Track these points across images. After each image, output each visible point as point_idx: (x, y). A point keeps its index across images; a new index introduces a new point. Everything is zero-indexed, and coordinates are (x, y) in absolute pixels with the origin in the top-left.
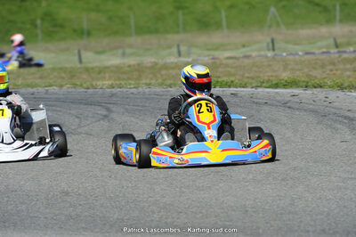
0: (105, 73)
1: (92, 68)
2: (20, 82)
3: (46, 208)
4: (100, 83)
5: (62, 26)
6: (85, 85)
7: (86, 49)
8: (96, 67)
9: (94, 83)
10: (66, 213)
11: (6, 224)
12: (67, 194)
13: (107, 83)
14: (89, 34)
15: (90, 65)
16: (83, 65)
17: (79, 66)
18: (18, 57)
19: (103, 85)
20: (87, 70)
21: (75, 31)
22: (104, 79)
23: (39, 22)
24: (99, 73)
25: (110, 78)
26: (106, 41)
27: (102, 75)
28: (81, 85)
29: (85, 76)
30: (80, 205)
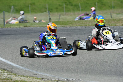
0: (120, 21)
1: (116, 19)
2: (90, 24)
3: (100, 67)
4: (118, 24)
5: (105, 5)
6: (113, 25)
7: (113, 13)
8: (117, 19)
9: (116, 24)
10: (107, 69)
11: (87, 73)
12: (107, 62)
13: (121, 24)
14: (114, 7)
15: (115, 18)
16: (112, 18)
17: (111, 18)
18: (93, 15)
19: (119, 25)
20: (114, 20)
21: (109, 6)
22: (119, 23)
23: (97, 3)
24: (118, 21)
25: (122, 23)
26: (120, 10)
27: (119, 21)
28: (112, 25)
29: (113, 22)
30: (112, 66)
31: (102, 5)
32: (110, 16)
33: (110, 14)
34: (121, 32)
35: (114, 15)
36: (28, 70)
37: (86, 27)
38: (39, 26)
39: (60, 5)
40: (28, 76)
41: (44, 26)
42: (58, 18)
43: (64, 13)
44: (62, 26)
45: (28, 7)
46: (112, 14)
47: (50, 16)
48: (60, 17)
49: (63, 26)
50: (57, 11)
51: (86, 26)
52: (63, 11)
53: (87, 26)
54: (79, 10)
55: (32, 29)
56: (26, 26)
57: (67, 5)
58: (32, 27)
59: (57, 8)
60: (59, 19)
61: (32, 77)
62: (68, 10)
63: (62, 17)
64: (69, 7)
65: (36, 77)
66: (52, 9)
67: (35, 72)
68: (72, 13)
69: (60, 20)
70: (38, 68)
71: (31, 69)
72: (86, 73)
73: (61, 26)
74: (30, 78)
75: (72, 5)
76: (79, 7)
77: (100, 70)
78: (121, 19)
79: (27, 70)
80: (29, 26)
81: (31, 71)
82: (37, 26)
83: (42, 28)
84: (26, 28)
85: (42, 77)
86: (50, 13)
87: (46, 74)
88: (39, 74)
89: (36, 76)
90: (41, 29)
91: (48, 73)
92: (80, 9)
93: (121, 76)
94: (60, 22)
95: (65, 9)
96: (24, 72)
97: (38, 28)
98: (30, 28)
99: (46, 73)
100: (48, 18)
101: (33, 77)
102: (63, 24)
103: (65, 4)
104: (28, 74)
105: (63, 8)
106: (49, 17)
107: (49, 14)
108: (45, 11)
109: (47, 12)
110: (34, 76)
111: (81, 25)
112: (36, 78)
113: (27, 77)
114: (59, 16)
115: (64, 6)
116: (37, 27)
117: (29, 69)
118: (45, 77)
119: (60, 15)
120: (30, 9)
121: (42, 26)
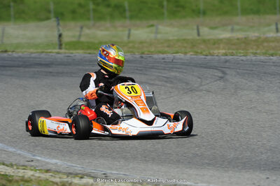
31: (177, 6)
32: (196, 31)
33: (195, 27)
34: (224, 69)
35: (205, 31)
36: (14, 150)
37: (143, 56)
38: (35, 51)
39: (80, 5)
40: (14, 163)
41: (47, 52)
42: (78, 34)
43: (91, 23)
44: (89, 51)
45: (9, 6)
46: (200, 28)
47: (60, 28)
48: (81, 31)
49: (90, 54)
50: (74, 19)
51: (143, 53)
52: (89, 19)
53: (146, 53)
54: (125, 18)
55: (20, 57)
56: (6, 51)
57: (98, 4)
58: (20, 54)
59: (74, 12)
60: (80, 36)
61: (23, 166)
62: (100, 18)
63: (86, 31)
64: (103, 9)
65: (32, 166)
66: (62, 14)
67: (30, 156)
68: (108, 24)
69: (83, 39)
70: (37, 146)
71: (21, 149)
72: (146, 160)
73: (85, 53)
74: (18, 168)
75: (108, 6)
76: (125, 11)
77: (177, 155)
78: (221, 40)
79: (11, 149)
80: (13, 51)
81: (19, 152)
82: (32, 50)
83: (43, 55)
84: (5, 55)
85: (45, 168)
86: (61, 23)
87: (54, 161)
88: (38, 160)
89: (32, 163)
90: (40, 58)
91: (58, 159)
92: (128, 14)
93: (226, 169)
94: (82, 43)
95: (92, 14)
96: (3, 156)
97: (33, 55)
98: (15, 55)
99: (54, 157)
100: (56, 34)
101: (26, 166)
102: (89, 48)
103: (94, 4)
104: (12, 160)
105: (88, 11)
106: (59, 31)
107: (58, 24)
108: (48, 19)
109: (54, 19)
110: (27, 163)
111: (132, 52)
112: (32, 168)
113: (11, 165)
114: (79, 29)
115: (91, 6)
116: (32, 53)
117: (14, 147)
118: (54, 168)
119: (82, 28)
120: (12, 12)
121: (43, 52)
